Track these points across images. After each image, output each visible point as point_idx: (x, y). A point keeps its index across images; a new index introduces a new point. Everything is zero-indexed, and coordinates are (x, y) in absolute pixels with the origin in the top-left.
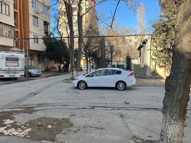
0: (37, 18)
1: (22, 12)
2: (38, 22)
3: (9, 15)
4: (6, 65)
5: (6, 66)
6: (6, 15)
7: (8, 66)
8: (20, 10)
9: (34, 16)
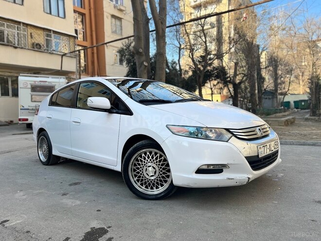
0: (120, 19)
1: (92, 11)
2: (121, 27)
3: (65, 17)
4: (32, 99)
5: (32, 101)
6: (59, 16)
7: (35, 101)
8: (90, 10)
9: (113, 16)
